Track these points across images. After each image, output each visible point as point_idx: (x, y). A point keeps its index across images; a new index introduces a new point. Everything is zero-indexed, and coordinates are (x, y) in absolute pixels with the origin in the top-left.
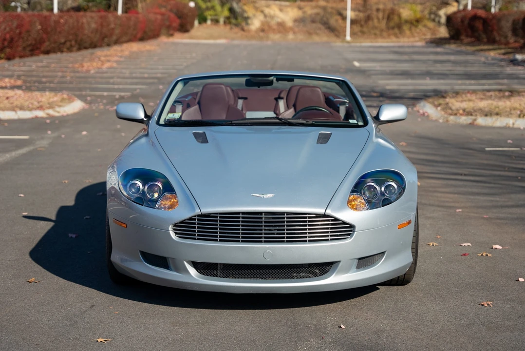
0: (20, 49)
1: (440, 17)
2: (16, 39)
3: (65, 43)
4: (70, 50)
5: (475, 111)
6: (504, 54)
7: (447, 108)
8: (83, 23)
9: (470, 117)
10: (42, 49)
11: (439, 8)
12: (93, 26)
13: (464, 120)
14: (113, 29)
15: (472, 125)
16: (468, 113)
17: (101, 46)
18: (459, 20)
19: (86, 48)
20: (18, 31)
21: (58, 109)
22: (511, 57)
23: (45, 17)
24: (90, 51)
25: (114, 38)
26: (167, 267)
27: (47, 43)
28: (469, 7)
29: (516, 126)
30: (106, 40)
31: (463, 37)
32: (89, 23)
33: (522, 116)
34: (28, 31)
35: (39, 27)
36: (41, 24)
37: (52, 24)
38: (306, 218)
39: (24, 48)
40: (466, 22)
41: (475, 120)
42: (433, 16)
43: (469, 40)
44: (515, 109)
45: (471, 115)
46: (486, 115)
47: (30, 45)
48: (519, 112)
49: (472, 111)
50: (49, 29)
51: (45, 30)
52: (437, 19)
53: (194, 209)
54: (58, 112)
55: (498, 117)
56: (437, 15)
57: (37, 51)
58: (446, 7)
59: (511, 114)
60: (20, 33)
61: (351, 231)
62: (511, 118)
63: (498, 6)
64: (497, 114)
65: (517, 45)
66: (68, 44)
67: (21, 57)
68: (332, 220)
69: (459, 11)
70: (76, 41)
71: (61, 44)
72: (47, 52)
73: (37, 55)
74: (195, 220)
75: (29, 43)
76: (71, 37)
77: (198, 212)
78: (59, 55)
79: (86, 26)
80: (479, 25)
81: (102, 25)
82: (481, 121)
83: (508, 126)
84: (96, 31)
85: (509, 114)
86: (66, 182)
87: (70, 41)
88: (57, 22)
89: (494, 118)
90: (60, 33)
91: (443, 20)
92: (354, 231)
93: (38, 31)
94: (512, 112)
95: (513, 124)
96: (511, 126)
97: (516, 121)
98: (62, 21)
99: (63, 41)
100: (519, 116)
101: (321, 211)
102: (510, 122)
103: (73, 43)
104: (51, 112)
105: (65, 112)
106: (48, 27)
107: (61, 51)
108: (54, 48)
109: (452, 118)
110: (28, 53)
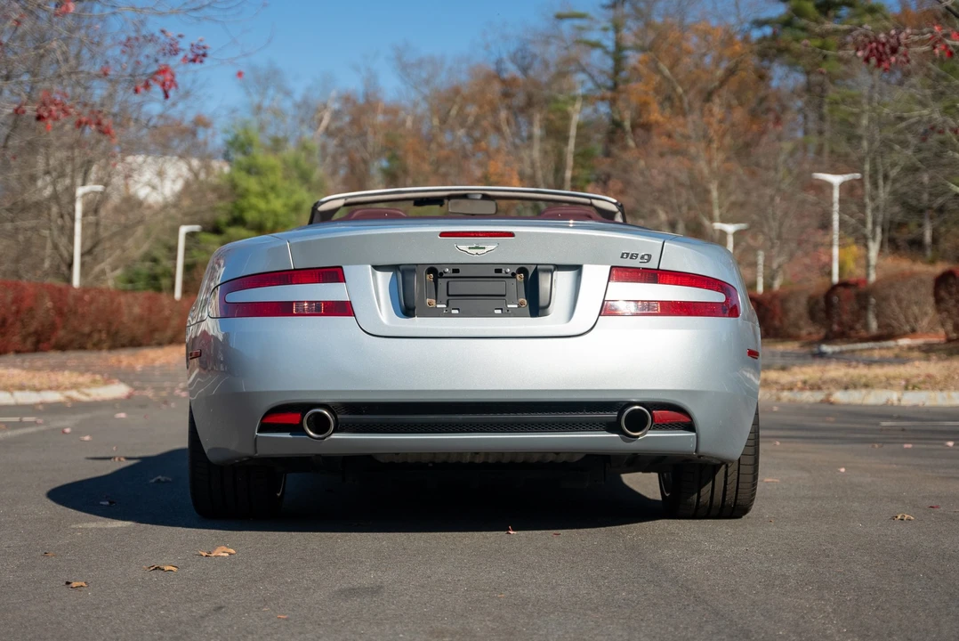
0: (16, 339)
2: (10, 320)
3: (89, 335)
4: (97, 346)
5: (824, 382)
6: (801, 347)
8: (120, 304)
9: (818, 392)
10: (53, 341)
12: (137, 310)
13: (809, 397)
14: (168, 319)
15: (827, 401)
16: (815, 387)
17: (148, 345)
19: (123, 346)
20: (14, 308)
21: (87, 391)
22: (815, 350)
23: (60, 290)
24: (131, 350)
25: (169, 333)
27: (61, 333)
29: (904, 403)
30: (157, 336)
32: (130, 306)
33: (910, 388)
34: (31, 309)
35: (49, 304)
36: (52, 299)
37: (71, 301)
39: (24, 339)
41: (830, 395)
44: (895, 378)
45: (819, 388)
46: (846, 388)
47: (34, 333)
48: (903, 383)
49: (820, 382)
50: (66, 310)
51: (59, 311)
54: (88, 395)
55: (869, 389)
57: (45, 345)
59: (890, 384)
60: (18, 312)
62: (893, 390)
64: (866, 386)
65: (815, 337)
66: (96, 337)
67: (18, 352)
70: (108, 332)
71: (83, 335)
72: (62, 347)
73: (44, 350)
75: (32, 329)
76: (100, 325)
78: (80, 354)
79: (125, 311)
81: (150, 310)
82: (840, 396)
83: (890, 403)
84: (140, 319)
85: (888, 384)
87: (100, 331)
88: (79, 299)
89: (864, 391)
90: (83, 316)
93: (48, 310)
94: (892, 382)
95: (899, 400)
96: (896, 403)
97: (903, 395)
98: (87, 297)
99: (87, 329)
100: (906, 388)
102: (893, 396)
103: (104, 336)
104: (74, 394)
105: (98, 395)
106: (66, 305)
107: (82, 347)
108: (71, 342)
109: (786, 395)
110: (30, 342)
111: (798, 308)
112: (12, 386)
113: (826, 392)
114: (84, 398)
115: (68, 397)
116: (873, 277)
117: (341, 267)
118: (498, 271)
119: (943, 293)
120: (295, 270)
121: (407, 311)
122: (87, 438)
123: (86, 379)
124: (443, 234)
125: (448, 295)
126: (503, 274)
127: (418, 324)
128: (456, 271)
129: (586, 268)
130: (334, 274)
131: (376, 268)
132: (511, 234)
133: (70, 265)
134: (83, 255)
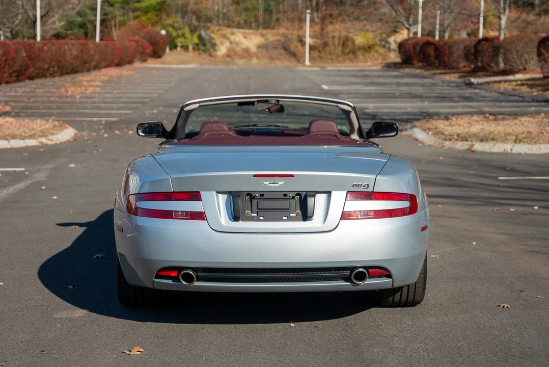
0: (6, 75)
1: (390, 43)
2: (2, 65)
3: (48, 69)
4: (53, 75)
5: (470, 136)
7: (437, 133)
8: (65, 50)
9: (466, 143)
10: (27, 75)
11: (389, 36)
12: (74, 52)
13: (461, 146)
14: (93, 56)
15: (470, 151)
16: (463, 138)
17: (82, 72)
18: (411, 46)
19: (68, 73)
20: (4, 58)
21: (51, 137)
22: (466, 80)
23: (30, 45)
24: (72, 76)
25: (94, 63)
27: (32, 69)
28: (419, 35)
29: (514, 152)
30: (86, 65)
31: (415, 62)
32: (70, 50)
33: (518, 141)
34: (14, 59)
35: (24, 54)
36: (25, 51)
37: (37, 51)
39: (11, 75)
40: (418, 48)
41: (472, 145)
42: (383, 43)
43: (420, 64)
44: (509, 134)
45: (467, 140)
46: (482, 141)
47: (16, 71)
48: (514, 138)
49: (467, 136)
50: (34, 56)
51: (30, 57)
52: (387, 46)
54: (52, 140)
55: (494, 142)
56: (387, 42)
57: (23, 77)
58: (395, 35)
59: (507, 139)
60: (6, 60)
62: (507, 143)
64: (493, 139)
65: (467, 69)
66: (51, 69)
67: (7, 83)
69: (409, 39)
70: (59, 67)
71: (45, 70)
72: (31, 78)
73: (22, 81)
75: (15, 69)
76: (54, 63)
78: (43, 81)
79: (68, 53)
80: (431, 51)
81: (82, 51)
82: (478, 147)
83: (506, 151)
84: (76, 58)
85: (505, 138)
87: (54, 67)
88: (41, 50)
89: (492, 143)
90: (44, 59)
91: (394, 46)
93: (24, 57)
94: (508, 137)
95: (511, 150)
96: (509, 151)
97: (513, 146)
98: (45, 48)
99: (46, 67)
100: (515, 141)
102: (507, 147)
103: (56, 69)
104: (44, 140)
105: (58, 139)
106: (33, 55)
107: (44, 76)
108: (38, 74)
109: (447, 144)
110: (14, 79)
111: (458, 52)
112: (9, 135)
113: (470, 143)
114: (50, 143)
115: (41, 143)
116: (502, 37)
117: (199, 192)
118: (285, 195)
119: (542, 50)
120: (174, 192)
121: (236, 218)
122: (55, 197)
124: (255, 176)
125: (258, 209)
126: (288, 197)
127: (241, 225)
128: (262, 195)
129: (333, 193)
130: (195, 196)
131: (218, 192)
132: (292, 176)
133: (35, 22)
134: (42, 17)
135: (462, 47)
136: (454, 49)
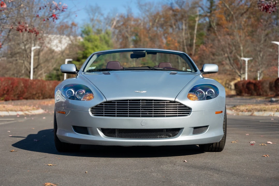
0: (12, 96)
1: (231, 86)
2: (10, 90)
3: (36, 94)
4: (38, 98)
5: (253, 109)
6: (266, 99)
7: (237, 110)
8: (45, 85)
10: (24, 96)
11: (231, 81)
13: (247, 114)
15: (251, 115)
16: (249, 111)
18: (241, 85)
19: (46, 98)
20: (11, 86)
21: (31, 111)
22: (270, 99)
23: (26, 80)
24: (49, 99)
26: (87, 133)
27: (26, 94)
28: (246, 79)
29: (275, 116)
31: (244, 94)
32: (49, 85)
33: (278, 111)
34: (17, 87)
35: (23, 85)
36: (23, 83)
37: (29, 83)
38: (164, 103)
39: (15, 96)
40: (245, 86)
41: (253, 113)
42: (227, 85)
43: (246, 95)
45: (251, 111)
46: (259, 111)
47: (18, 94)
48: (276, 109)
49: (251, 109)
50: (28, 86)
51: (26, 87)
52: (230, 87)
53: (103, 99)
54: (31, 113)
56: (229, 85)
58: (234, 81)
60: (12, 87)
61: (189, 111)
62: (272, 112)
63: (261, 77)
64: (265, 110)
65: (272, 95)
66: (37, 95)
67: (12, 100)
68: (179, 105)
69: (241, 81)
70: (42, 94)
71: (34, 94)
72: (27, 99)
73: (21, 99)
74: (103, 105)
75: (17, 92)
76: (39, 91)
77: (105, 100)
78: (32, 101)
79: (47, 87)
80: (252, 87)
82: (256, 113)
83: (271, 115)
84: (52, 90)
85: (271, 110)
86: (34, 128)
87: (39, 93)
88: (32, 83)
89: (263, 112)
90: (33, 89)
91: (233, 87)
92: (191, 112)
93: (22, 87)
94: (273, 109)
95: (274, 115)
96: (272, 115)
97: (275, 113)
98: (34, 83)
99: (35, 93)
100: (277, 111)
101: (173, 99)
102: (272, 113)
103: (40, 95)
104: (27, 112)
105: (34, 113)
106: (28, 85)
107: (34, 99)
108: (30, 97)
110: (16, 98)
111: (267, 86)
112: (9, 110)
114: (30, 114)
115: (25, 114)
123: (31, 108)
133: (30, 72)
134: (34, 69)
135: (268, 83)
136: (264, 84)
